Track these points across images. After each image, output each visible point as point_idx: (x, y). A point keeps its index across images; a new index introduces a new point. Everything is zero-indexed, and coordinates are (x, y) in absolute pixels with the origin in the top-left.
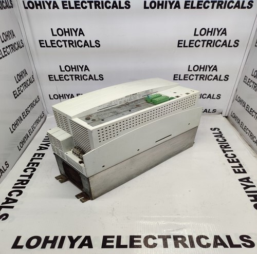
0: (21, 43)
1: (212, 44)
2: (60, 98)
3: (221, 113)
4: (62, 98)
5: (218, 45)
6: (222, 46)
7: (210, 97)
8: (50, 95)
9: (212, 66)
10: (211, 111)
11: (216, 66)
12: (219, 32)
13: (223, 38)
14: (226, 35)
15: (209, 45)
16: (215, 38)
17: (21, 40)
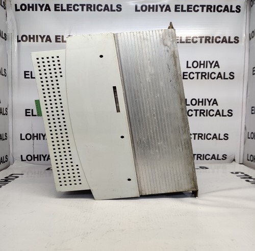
0: (3, 70)
1: (207, 76)
2: (33, 139)
3: (234, 160)
4: (35, 138)
5: (213, 77)
6: (217, 79)
7: (216, 138)
8: (21, 134)
9: (212, 99)
10: (220, 157)
11: (215, 100)
12: (211, 64)
13: (216, 70)
14: (219, 67)
15: (203, 77)
16: (208, 70)
17: (5, 70)
